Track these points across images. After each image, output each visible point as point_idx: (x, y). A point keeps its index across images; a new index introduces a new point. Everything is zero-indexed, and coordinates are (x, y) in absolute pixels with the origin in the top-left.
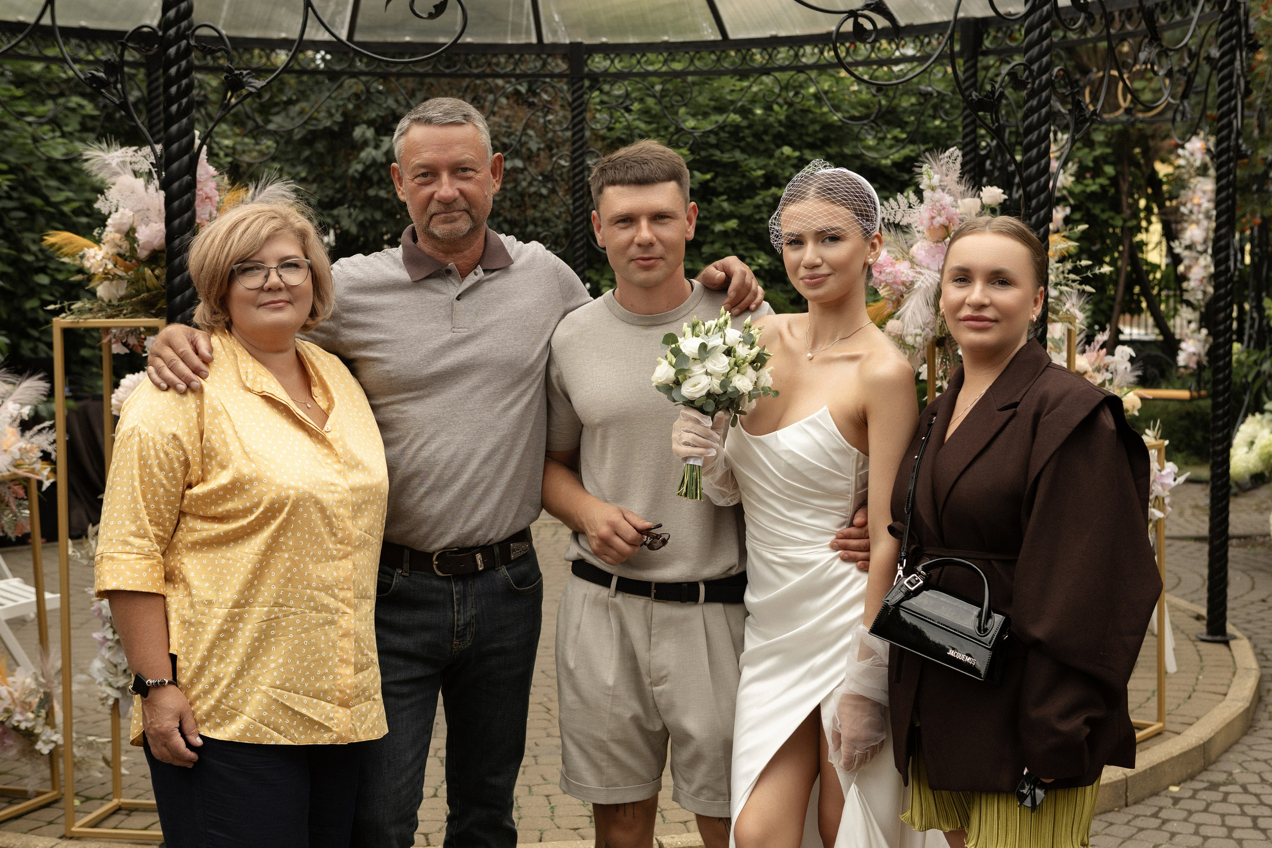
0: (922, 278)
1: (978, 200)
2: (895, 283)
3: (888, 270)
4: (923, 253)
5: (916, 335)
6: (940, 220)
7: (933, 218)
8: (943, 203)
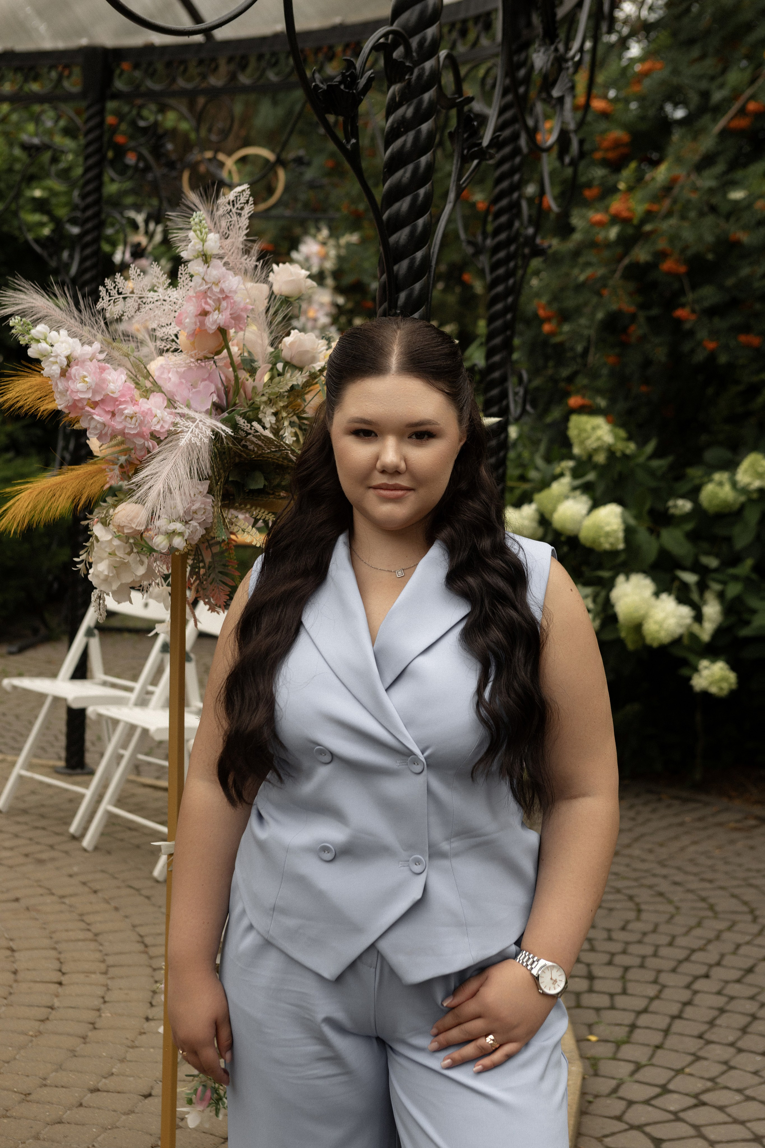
0: (192, 426)
1: (265, 287)
2: (140, 435)
3: (129, 410)
4: (174, 378)
5: (174, 533)
6: (216, 319)
7: (205, 313)
8: (225, 285)
